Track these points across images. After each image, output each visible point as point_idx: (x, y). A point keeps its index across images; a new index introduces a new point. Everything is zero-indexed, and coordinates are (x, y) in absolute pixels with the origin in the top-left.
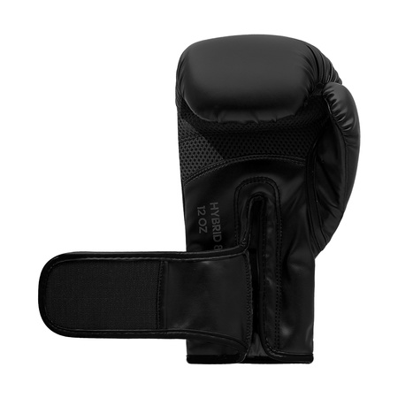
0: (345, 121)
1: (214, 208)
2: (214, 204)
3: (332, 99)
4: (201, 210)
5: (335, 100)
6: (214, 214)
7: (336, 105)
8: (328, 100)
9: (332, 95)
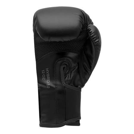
0: (96, 40)
1: (47, 71)
2: (47, 69)
3: (90, 31)
4: (43, 72)
5: (92, 32)
6: (47, 73)
7: (92, 34)
8: (89, 31)
9: (91, 30)
